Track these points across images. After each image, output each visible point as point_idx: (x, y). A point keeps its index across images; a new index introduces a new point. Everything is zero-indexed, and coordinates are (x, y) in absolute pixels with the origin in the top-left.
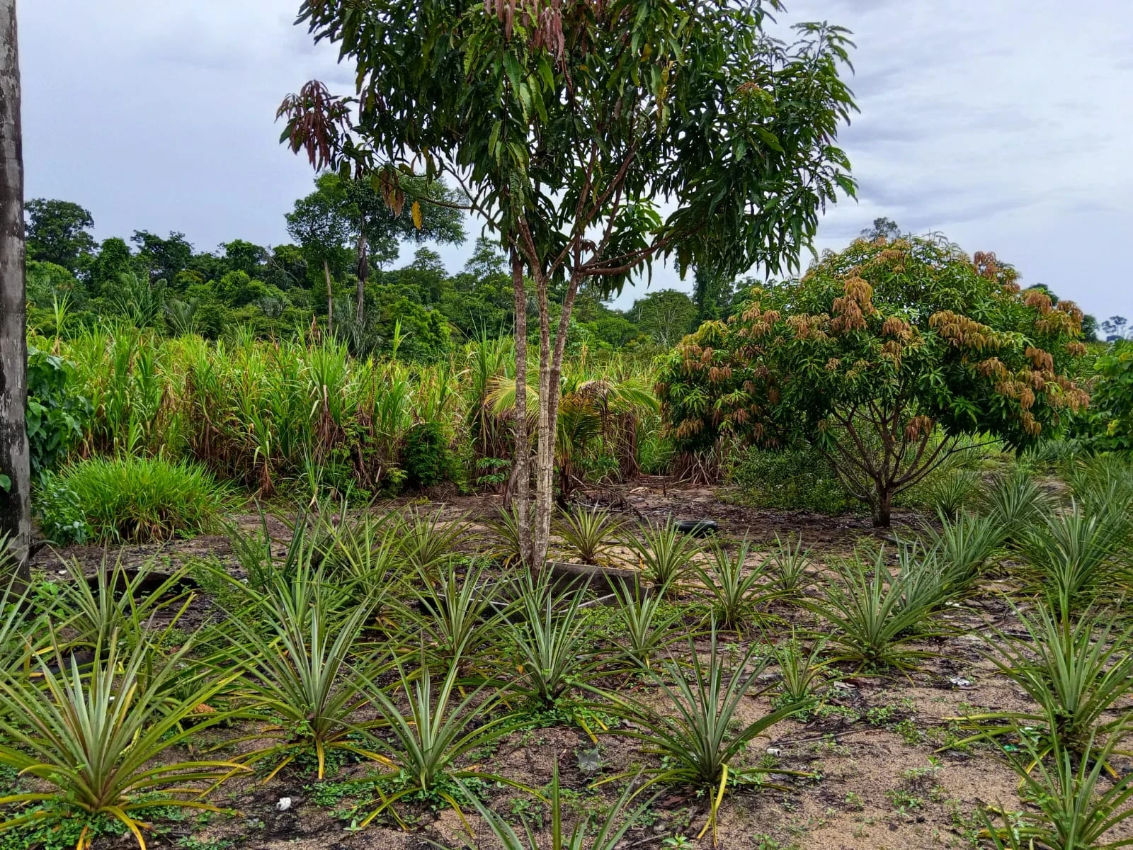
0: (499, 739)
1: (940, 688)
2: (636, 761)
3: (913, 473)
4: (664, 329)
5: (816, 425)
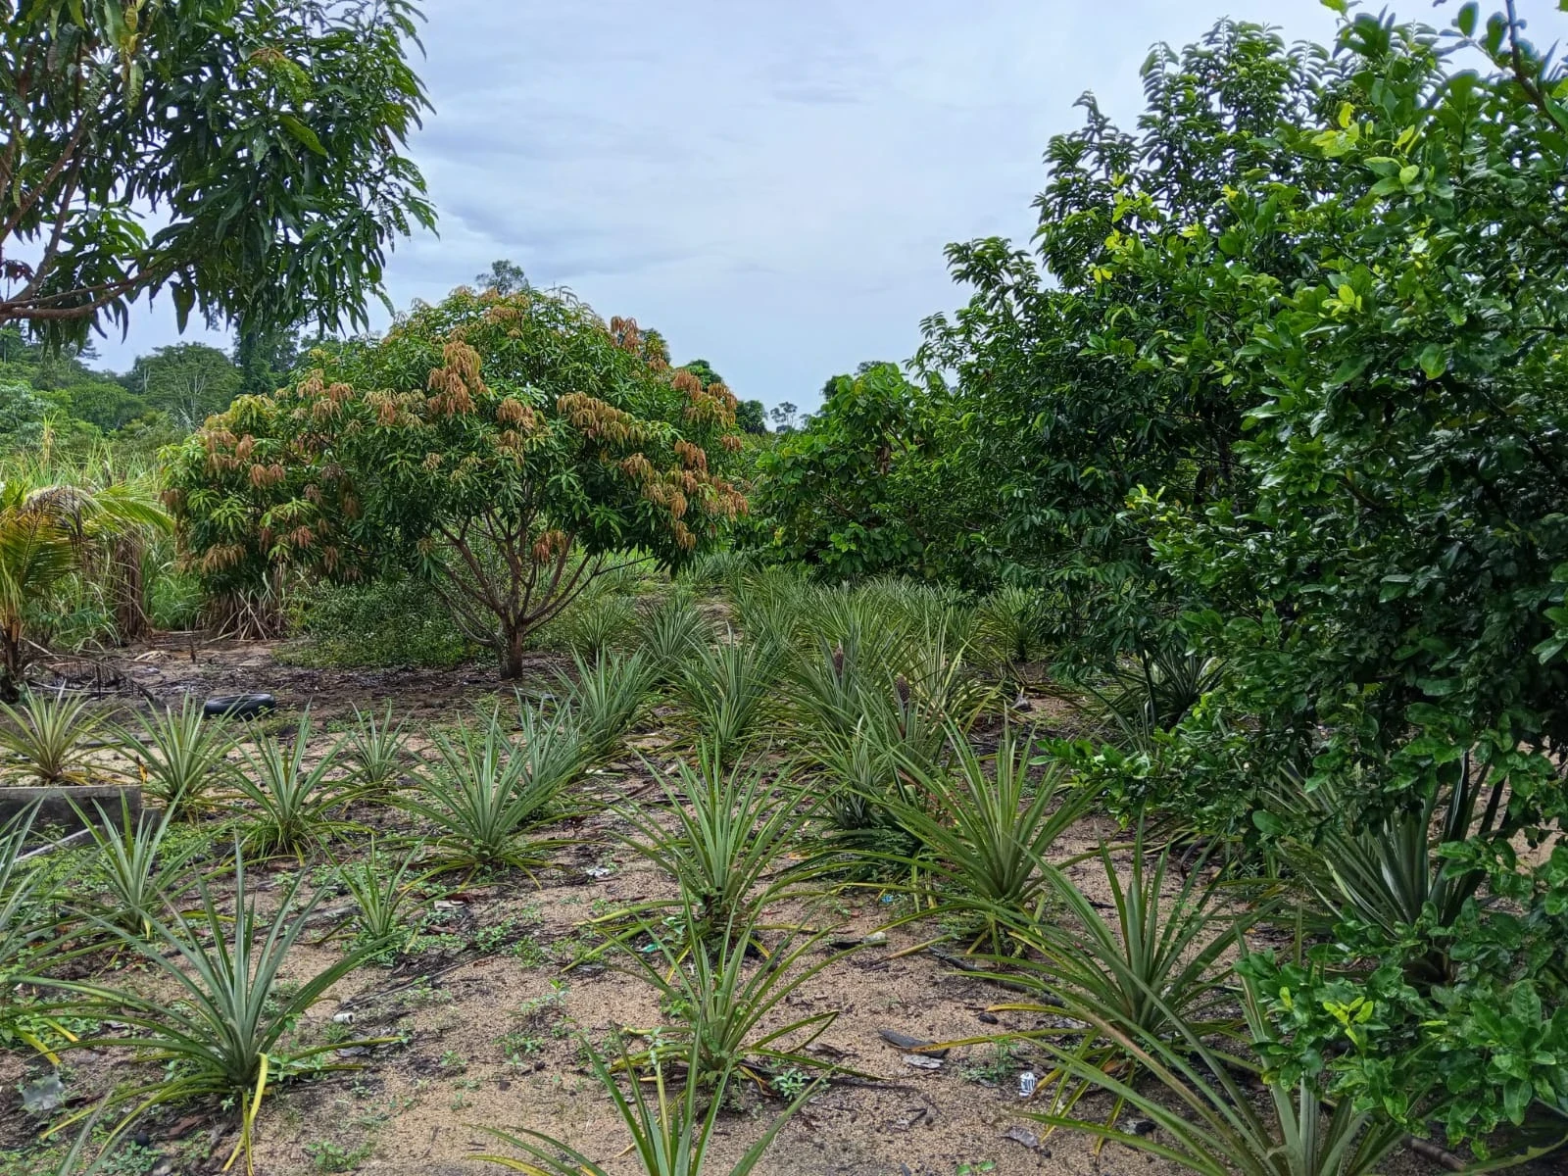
1: (572, 885)
2: (126, 1078)
3: (552, 600)
4: (187, 404)
5: (414, 546)
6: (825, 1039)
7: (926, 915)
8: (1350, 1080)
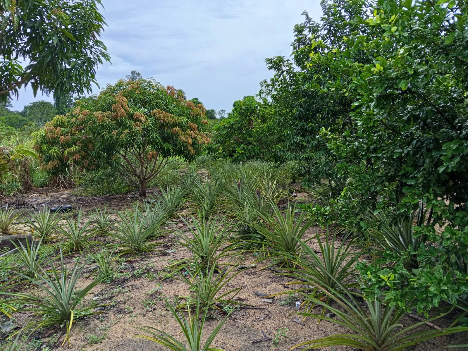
1: (163, 256)
2: (32, 320)
3: (154, 172)
4: (41, 119)
5: (111, 158)
6: (239, 296)
7: (267, 258)
8: (388, 297)
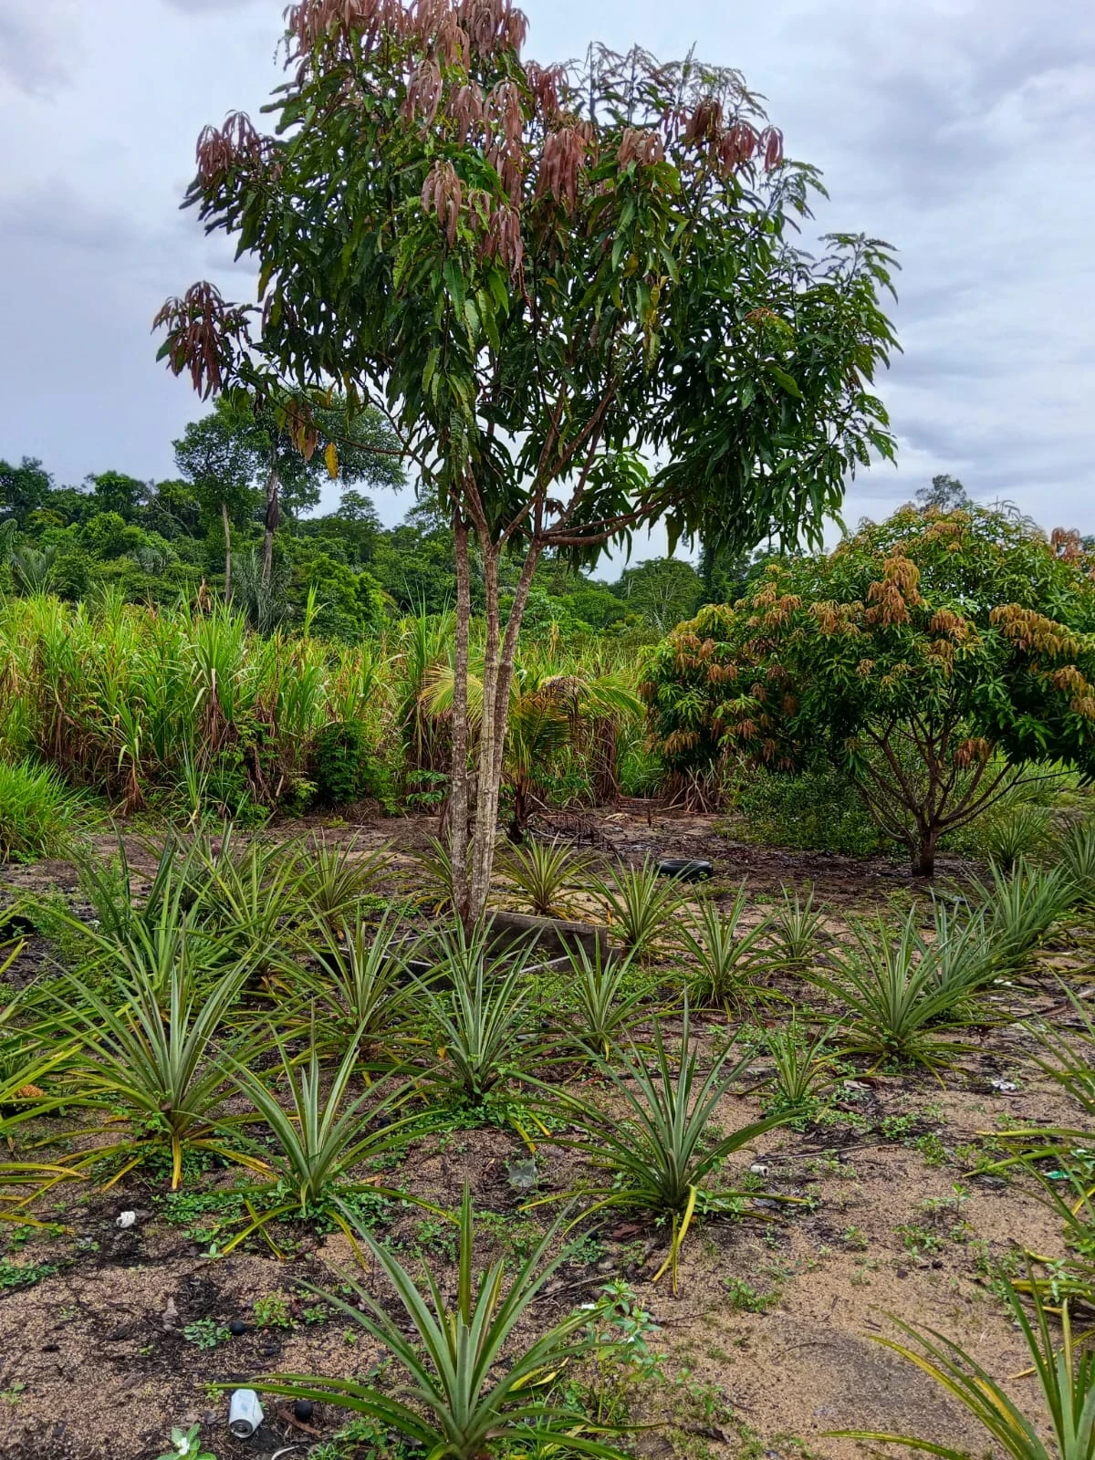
0: (410, 1142)
1: (977, 1092)
4: (659, 608)
5: (842, 743)
